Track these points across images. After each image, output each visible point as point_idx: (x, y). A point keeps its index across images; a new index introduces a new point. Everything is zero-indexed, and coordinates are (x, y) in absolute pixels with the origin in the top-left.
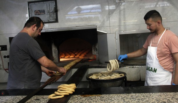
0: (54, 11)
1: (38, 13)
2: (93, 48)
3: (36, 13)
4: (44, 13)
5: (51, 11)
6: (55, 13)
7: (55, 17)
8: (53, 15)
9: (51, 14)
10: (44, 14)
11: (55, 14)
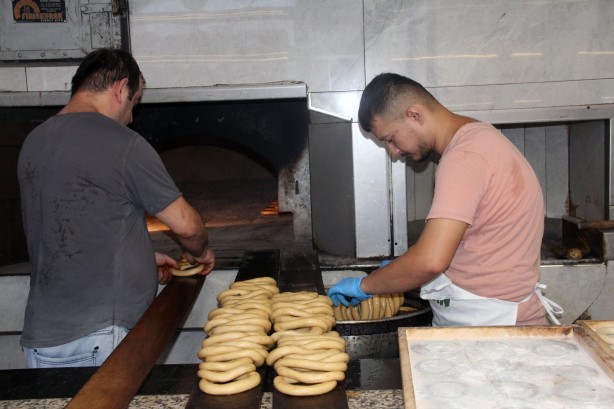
0: (110, 9)
1: (32, 11)
2: (280, 183)
3: (22, 12)
4: (60, 15)
5: (98, 8)
6: (117, 18)
7: (119, 38)
8: (104, 28)
9: (97, 21)
10: (64, 17)
11: (119, 22)
